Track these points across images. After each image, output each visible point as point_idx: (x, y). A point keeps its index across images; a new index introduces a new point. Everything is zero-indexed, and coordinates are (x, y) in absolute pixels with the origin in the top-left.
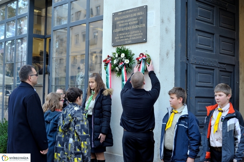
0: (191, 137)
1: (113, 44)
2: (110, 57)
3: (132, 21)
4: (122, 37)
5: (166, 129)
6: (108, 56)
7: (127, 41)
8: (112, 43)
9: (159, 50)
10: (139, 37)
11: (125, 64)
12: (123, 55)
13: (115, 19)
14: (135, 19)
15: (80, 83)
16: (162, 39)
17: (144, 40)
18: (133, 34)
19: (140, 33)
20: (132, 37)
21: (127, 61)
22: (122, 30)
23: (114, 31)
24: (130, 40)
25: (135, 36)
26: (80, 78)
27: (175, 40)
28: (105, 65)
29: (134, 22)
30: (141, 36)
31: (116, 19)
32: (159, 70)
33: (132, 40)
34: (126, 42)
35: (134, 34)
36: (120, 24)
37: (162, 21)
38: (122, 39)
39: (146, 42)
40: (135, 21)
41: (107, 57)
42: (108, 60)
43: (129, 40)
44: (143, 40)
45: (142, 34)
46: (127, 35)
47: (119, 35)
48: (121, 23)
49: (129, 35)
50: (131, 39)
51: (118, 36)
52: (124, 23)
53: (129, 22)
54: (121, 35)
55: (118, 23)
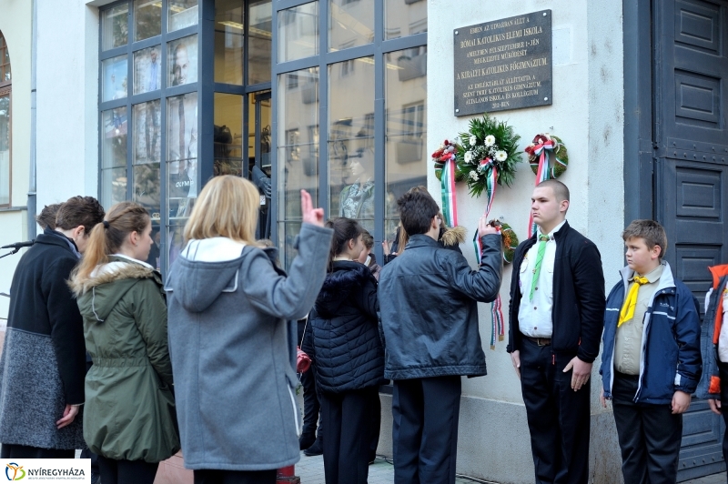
0: (684, 343)
1: (457, 110)
2: (451, 144)
3: (510, 51)
4: (484, 92)
5: (620, 323)
6: (447, 143)
7: (497, 102)
8: (455, 109)
9: (587, 125)
10: (531, 93)
11: (495, 162)
12: (490, 140)
13: (463, 46)
14: (518, 45)
15: (354, 214)
16: (593, 96)
17: (546, 99)
18: (513, 85)
19: (534, 81)
20: (510, 92)
21: (501, 156)
22: (481, 73)
23: (460, 75)
24: (506, 100)
25: (520, 91)
26: (352, 200)
27: (625, 97)
28: (436, 166)
29: (515, 54)
30: (535, 89)
31: (465, 44)
32: (587, 175)
33: (511, 100)
34: (495, 106)
35: (516, 84)
36: (476, 58)
37: (594, 52)
38: (483, 96)
39: (549, 104)
40: (520, 49)
41: (443, 146)
42: (446, 151)
43: (503, 100)
44: (540, 97)
45: (538, 85)
46: (496, 87)
47: (474, 86)
48: (480, 57)
49: (501, 86)
50: (508, 96)
51: (471, 91)
52: (489, 55)
53: (503, 53)
54: (479, 86)
55: (471, 54)
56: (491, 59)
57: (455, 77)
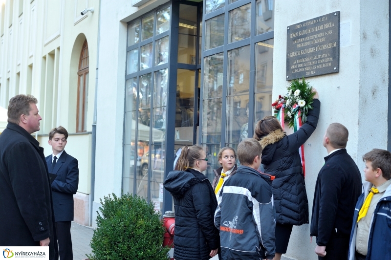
1: (288, 77)
2: (282, 98)
3: (316, 39)
4: (302, 65)
6: (280, 97)
7: (308, 71)
8: (287, 76)
9: (359, 85)
10: (327, 65)
11: (299, 107)
12: (297, 92)
13: (291, 37)
14: (321, 35)
16: (363, 66)
17: (335, 68)
18: (317, 60)
19: (330, 57)
20: (316, 65)
21: (302, 103)
22: (301, 53)
23: (290, 55)
24: (313, 70)
25: (321, 64)
28: (275, 112)
29: (320, 41)
30: (329, 62)
31: (293, 35)
32: (358, 119)
33: (316, 70)
34: (308, 74)
35: (319, 59)
36: (298, 44)
37: (364, 37)
38: (301, 68)
39: (337, 72)
40: (322, 37)
41: (278, 98)
42: (279, 102)
43: (311, 70)
44: (333, 70)
45: (331, 59)
46: (308, 61)
47: (297, 62)
48: (300, 43)
49: (311, 61)
50: (315, 67)
51: (295, 64)
52: (305, 41)
53: (312, 40)
54: (299, 61)
55: (296, 42)
56: (306, 44)
57: (287, 56)
